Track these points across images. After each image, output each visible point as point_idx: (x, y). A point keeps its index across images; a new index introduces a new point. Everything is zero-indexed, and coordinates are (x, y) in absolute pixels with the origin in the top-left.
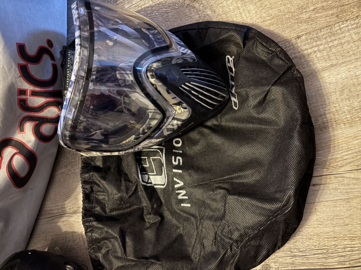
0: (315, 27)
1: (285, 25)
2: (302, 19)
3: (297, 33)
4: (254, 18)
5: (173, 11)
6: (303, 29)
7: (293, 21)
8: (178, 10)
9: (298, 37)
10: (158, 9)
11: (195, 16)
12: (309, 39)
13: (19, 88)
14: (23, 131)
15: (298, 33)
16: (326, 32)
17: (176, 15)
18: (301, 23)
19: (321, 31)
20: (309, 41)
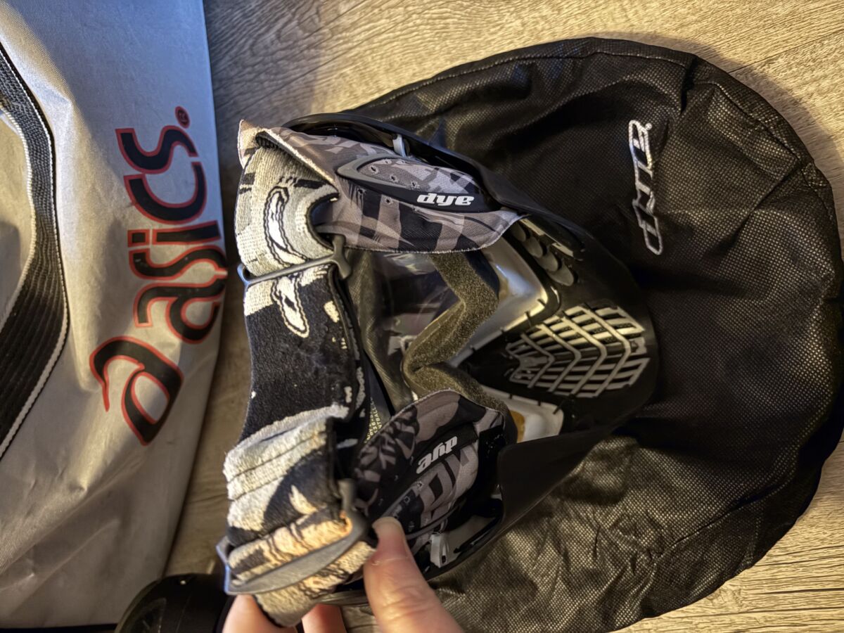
0: (807, 34)
1: (735, 34)
2: (774, 17)
3: (764, 51)
4: (656, 19)
5: (458, 12)
6: (778, 42)
7: (753, 24)
8: (469, 10)
9: (768, 61)
10: (420, 11)
11: (511, 22)
12: (794, 65)
13: (130, 229)
14: (146, 321)
15: (768, 52)
16: (834, 47)
17: (465, 21)
18: (773, 25)
19: (823, 45)
20: (795, 69)
